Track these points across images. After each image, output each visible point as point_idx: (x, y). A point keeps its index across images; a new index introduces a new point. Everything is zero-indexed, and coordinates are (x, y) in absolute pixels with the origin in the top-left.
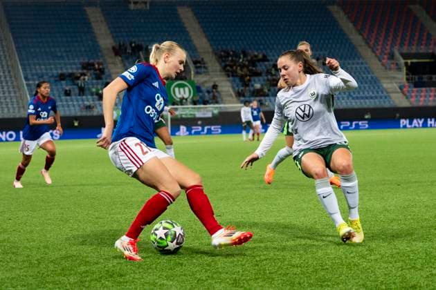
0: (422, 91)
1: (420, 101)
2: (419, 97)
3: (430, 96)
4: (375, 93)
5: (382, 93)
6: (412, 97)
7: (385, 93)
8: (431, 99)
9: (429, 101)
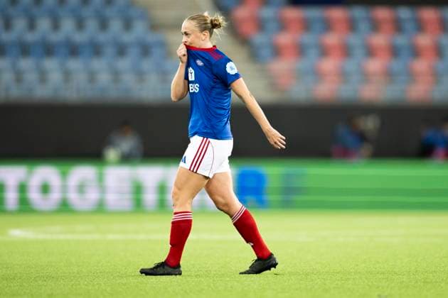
0: (328, 26)
1: (318, 75)
2: (312, 53)
3: (371, 52)
4: (92, 25)
5: (128, 25)
6: (277, 52)
7: (139, 29)
8: (375, 65)
9: (366, 77)
